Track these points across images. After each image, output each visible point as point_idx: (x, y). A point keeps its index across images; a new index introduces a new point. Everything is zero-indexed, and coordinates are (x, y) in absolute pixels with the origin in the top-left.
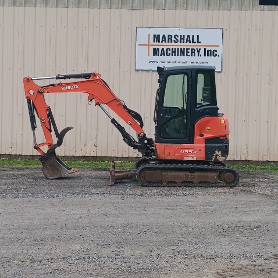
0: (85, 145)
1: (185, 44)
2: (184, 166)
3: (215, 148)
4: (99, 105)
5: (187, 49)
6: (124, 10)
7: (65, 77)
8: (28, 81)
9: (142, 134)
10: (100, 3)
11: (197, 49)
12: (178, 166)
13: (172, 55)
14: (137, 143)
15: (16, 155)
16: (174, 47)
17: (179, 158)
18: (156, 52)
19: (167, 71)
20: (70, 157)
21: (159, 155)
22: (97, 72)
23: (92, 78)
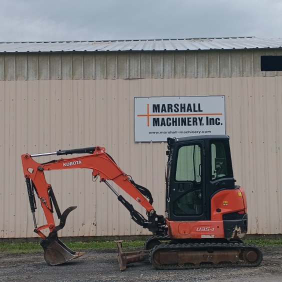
0: (83, 224)
1: (186, 113)
2: (201, 245)
3: (234, 224)
4: (105, 181)
5: (188, 119)
6: (120, 80)
7: (67, 153)
8: (27, 158)
9: (152, 212)
10: (95, 74)
11: (199, 118)
12: (195, 245)
13: (173, 125)
14: (146, 221)
15: (8, 239)
16: (175, 117)
17: (196, 237)
18: (156, 122)
19: (178, 142)
20: (67, 238)
21: (173, 234)
22: (101, 146)
23: (96, 153)
